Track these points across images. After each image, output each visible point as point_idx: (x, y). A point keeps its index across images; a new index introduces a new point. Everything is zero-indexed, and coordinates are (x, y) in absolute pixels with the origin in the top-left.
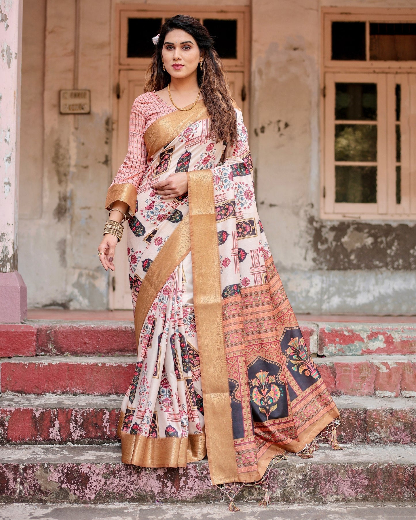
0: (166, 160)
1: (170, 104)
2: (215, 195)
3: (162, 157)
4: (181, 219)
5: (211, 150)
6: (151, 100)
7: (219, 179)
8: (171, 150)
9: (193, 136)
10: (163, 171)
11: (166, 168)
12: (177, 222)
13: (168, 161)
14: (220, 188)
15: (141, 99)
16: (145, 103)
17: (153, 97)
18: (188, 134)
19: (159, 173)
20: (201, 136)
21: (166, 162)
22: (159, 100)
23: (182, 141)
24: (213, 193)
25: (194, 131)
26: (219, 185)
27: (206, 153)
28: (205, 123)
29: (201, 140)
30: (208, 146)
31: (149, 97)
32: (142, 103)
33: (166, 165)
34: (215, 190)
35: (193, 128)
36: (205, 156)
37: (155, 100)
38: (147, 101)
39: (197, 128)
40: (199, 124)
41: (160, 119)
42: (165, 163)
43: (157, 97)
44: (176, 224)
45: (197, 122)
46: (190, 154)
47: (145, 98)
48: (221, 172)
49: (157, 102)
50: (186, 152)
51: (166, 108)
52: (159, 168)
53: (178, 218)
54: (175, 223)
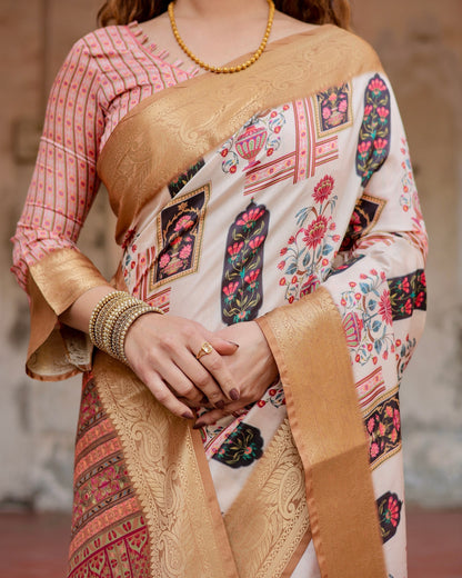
0: (184, 233)
1: (178, 57)
2: (357, 379)
3: (170, 223)
4: (258, 454)
5: (325, 197)
6: (120, 48)
7: (362, 323)
8: (197, 200)
9: (270, 152)
10: (180, 270)
11: (190, 258)
12: (247, 462)
13: (193, 238)
14: (368, 354)
15: (91, 42)
16: (100, 56)
17: (129, 39)
18: (251, 148)
19: (166, 276)
20: (296, 153)
21: (188, 239)
22: (145, 46)
23: (233, 169)
24: (350, 375)
25: (274, 137)
26: (361, 343)
27: (314, 209)
28: (301, 110)
29: (296, 167)
30: (319, 185)
31: (116, 39)
32: (92, 57)
33: (187, 249)
34: (355, 363)
35: (266, 127)
36: (313, 217)
37: (133, 47)
38: (108, 49)
39: (279, 128)
40: (285, 113)
41: (150, 102)
42: (184, 243)
43: (140, 39)
44: (245, 471)
45: (279, 110)
46: (264, 213)
47: (104, 39)
48: (361, 301)
49: (139, 54)
50: (252, 206)
51: (166, 70)
52: (165, 258)
53: (248, 451)
54: (242, 468)
